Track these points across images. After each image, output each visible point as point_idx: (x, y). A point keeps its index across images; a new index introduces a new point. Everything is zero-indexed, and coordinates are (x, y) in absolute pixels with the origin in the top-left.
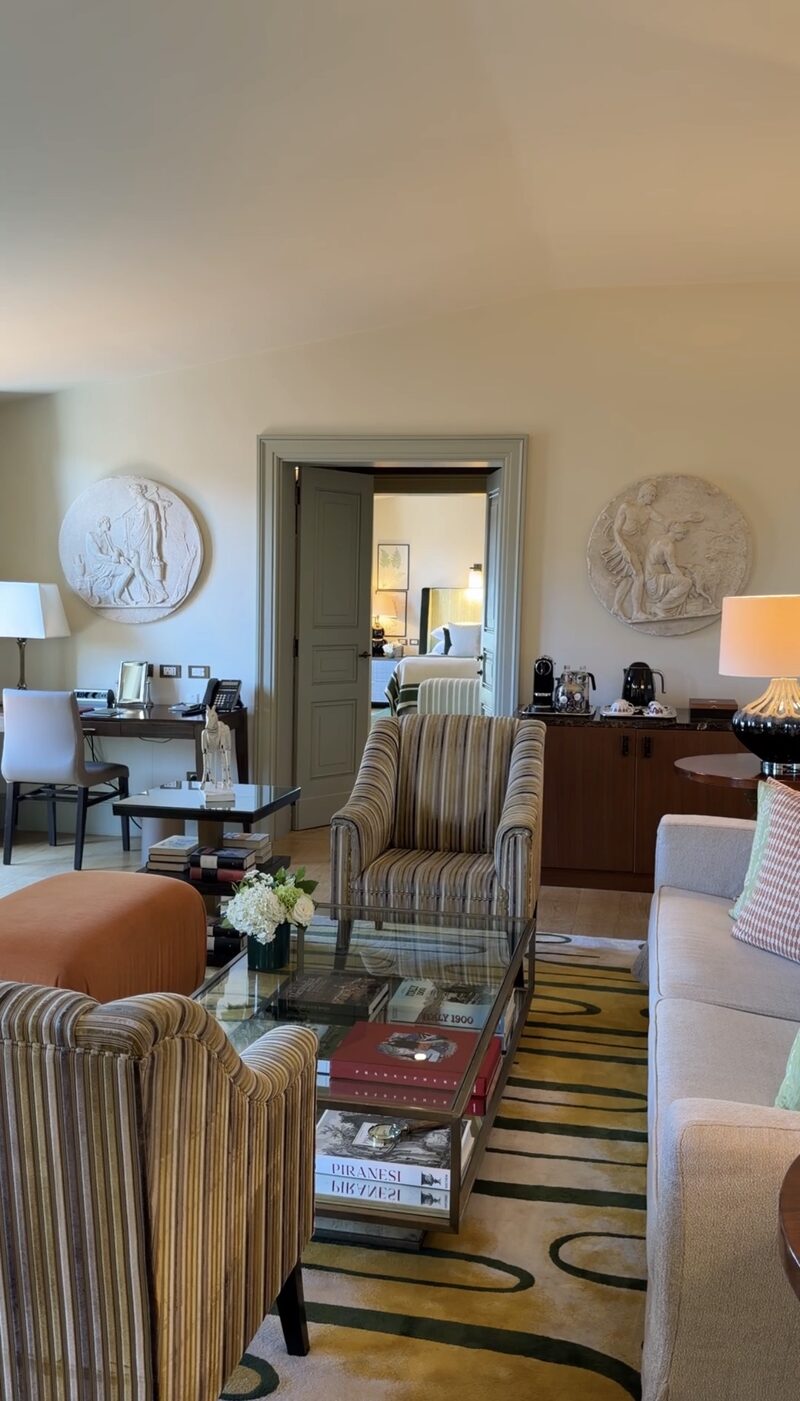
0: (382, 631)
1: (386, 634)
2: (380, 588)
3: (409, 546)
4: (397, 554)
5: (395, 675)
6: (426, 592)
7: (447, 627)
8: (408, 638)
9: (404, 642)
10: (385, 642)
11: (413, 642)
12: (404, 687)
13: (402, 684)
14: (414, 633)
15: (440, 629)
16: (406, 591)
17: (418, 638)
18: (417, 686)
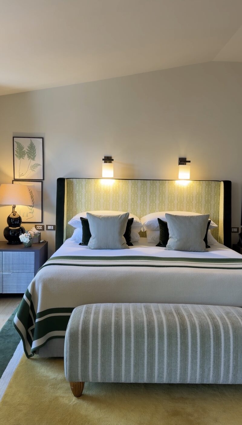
0: (19, 219)
1: (23, 220)
2: (16, 177)
3: (43, 138)
4: (32, 147)
5: (29, 296)
6: (61, 182)
7: (85, 216)
8: (45, 224)
9: (40, 227)
10: (23, 231)
11: (49, 227)
12: (42, 314)
13: (38, 311)
14: (51, 219)
15: (77, 218)
16: (41, 181)
17: (55, 224)
18: (70, 310)
